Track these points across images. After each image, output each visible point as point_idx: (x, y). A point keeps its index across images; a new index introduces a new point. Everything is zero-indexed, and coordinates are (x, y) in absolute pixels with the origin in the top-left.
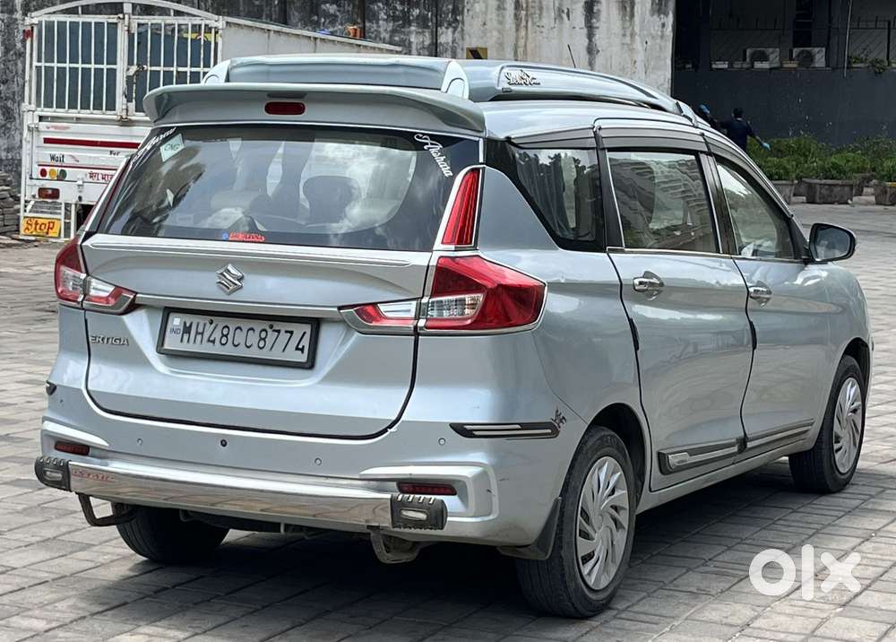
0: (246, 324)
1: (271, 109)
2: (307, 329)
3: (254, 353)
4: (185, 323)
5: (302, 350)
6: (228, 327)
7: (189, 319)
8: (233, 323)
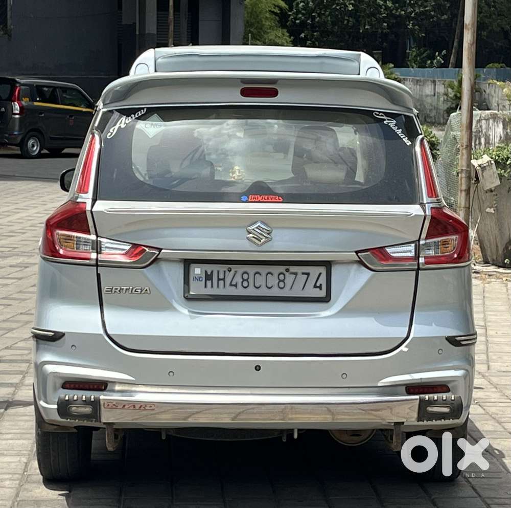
0: (264, 270)
1: (245, 93)
2: (323, 270)
3: (276, 292)
4: (206, 272)
5: (320, 287)
6: (248, 274)
7: (209, 268)
8: (251, 269)
